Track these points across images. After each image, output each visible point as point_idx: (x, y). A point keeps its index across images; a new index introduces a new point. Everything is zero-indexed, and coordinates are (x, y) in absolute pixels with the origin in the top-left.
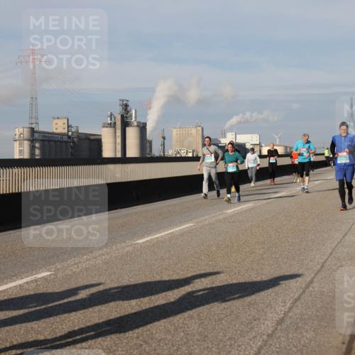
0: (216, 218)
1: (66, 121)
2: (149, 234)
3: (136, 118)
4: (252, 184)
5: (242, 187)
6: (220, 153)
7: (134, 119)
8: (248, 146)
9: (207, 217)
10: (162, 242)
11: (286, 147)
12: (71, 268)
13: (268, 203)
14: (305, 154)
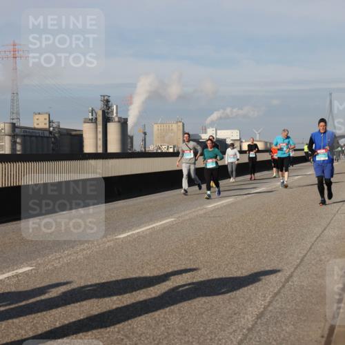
0: (196, 213)
1: (47, 117)
2: (130, 229)
3: (117, 113)
4: (232, 180)
5: (222, 183)
6: (199, 148)
7: (115, 114)
8: (229, 142)
9: (187, 212)
10: (143, 237)
11: (266, 143)
12: (53, 263)
13: (248, 198)
14: (285, 149)
